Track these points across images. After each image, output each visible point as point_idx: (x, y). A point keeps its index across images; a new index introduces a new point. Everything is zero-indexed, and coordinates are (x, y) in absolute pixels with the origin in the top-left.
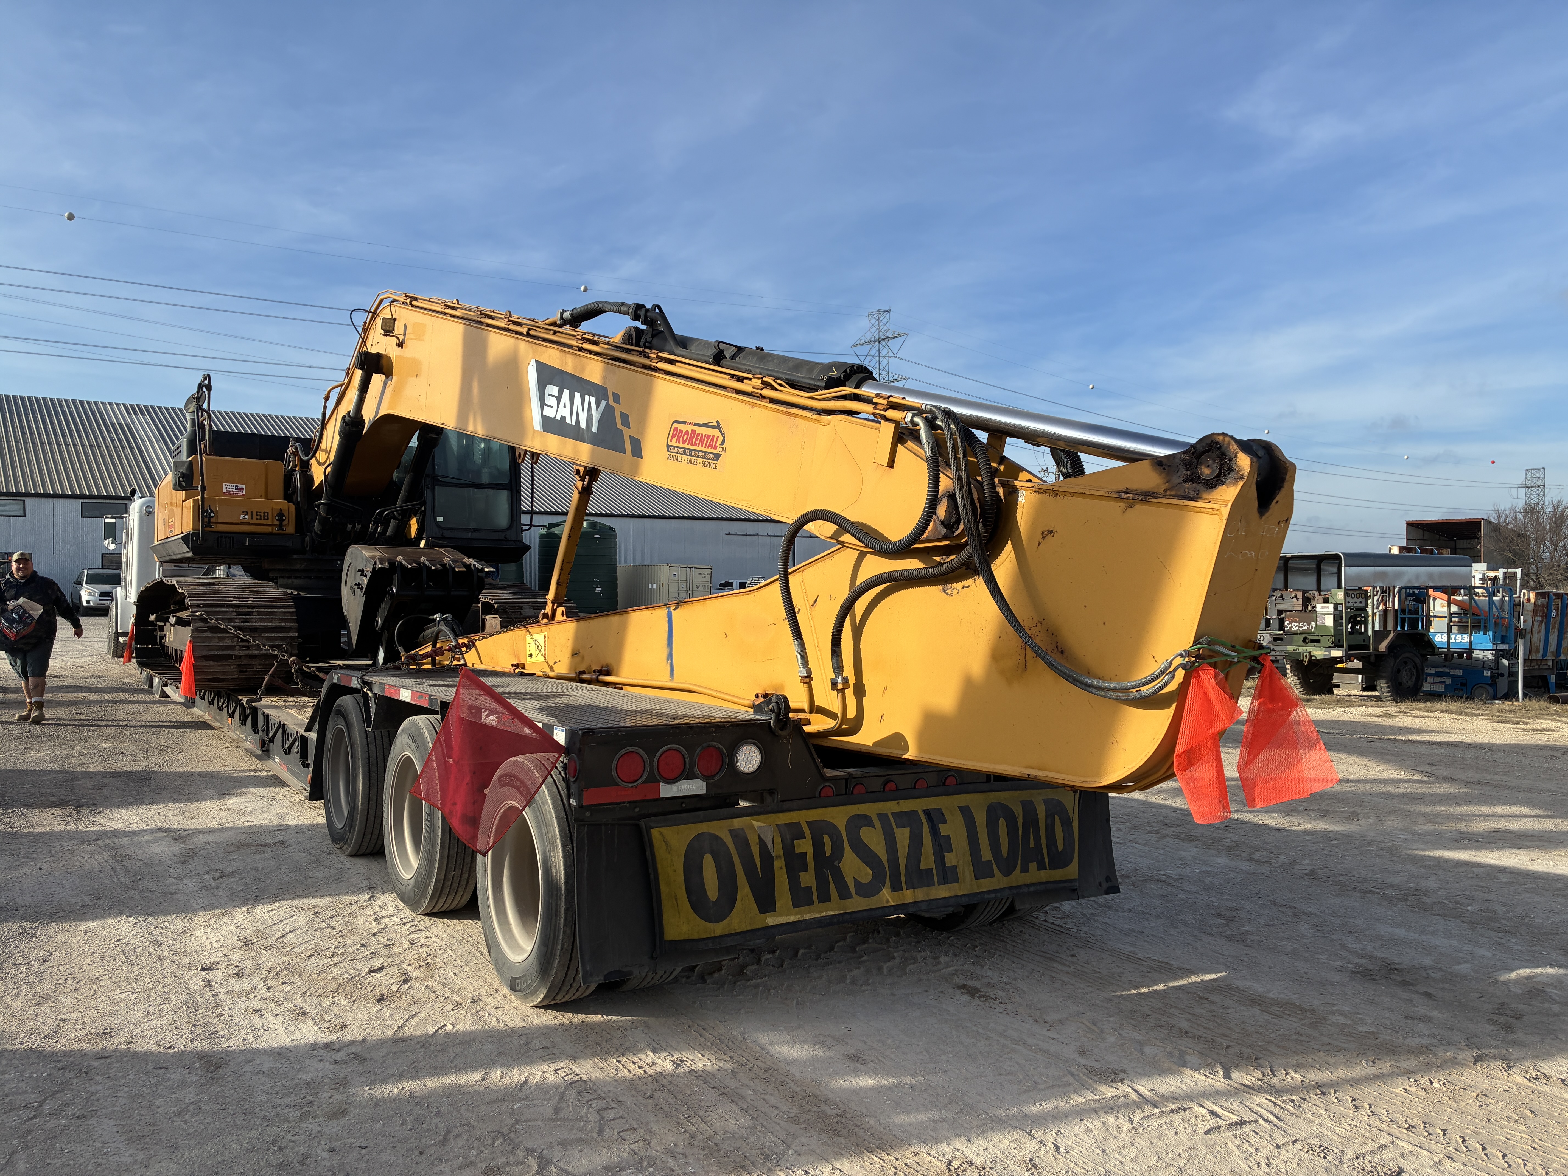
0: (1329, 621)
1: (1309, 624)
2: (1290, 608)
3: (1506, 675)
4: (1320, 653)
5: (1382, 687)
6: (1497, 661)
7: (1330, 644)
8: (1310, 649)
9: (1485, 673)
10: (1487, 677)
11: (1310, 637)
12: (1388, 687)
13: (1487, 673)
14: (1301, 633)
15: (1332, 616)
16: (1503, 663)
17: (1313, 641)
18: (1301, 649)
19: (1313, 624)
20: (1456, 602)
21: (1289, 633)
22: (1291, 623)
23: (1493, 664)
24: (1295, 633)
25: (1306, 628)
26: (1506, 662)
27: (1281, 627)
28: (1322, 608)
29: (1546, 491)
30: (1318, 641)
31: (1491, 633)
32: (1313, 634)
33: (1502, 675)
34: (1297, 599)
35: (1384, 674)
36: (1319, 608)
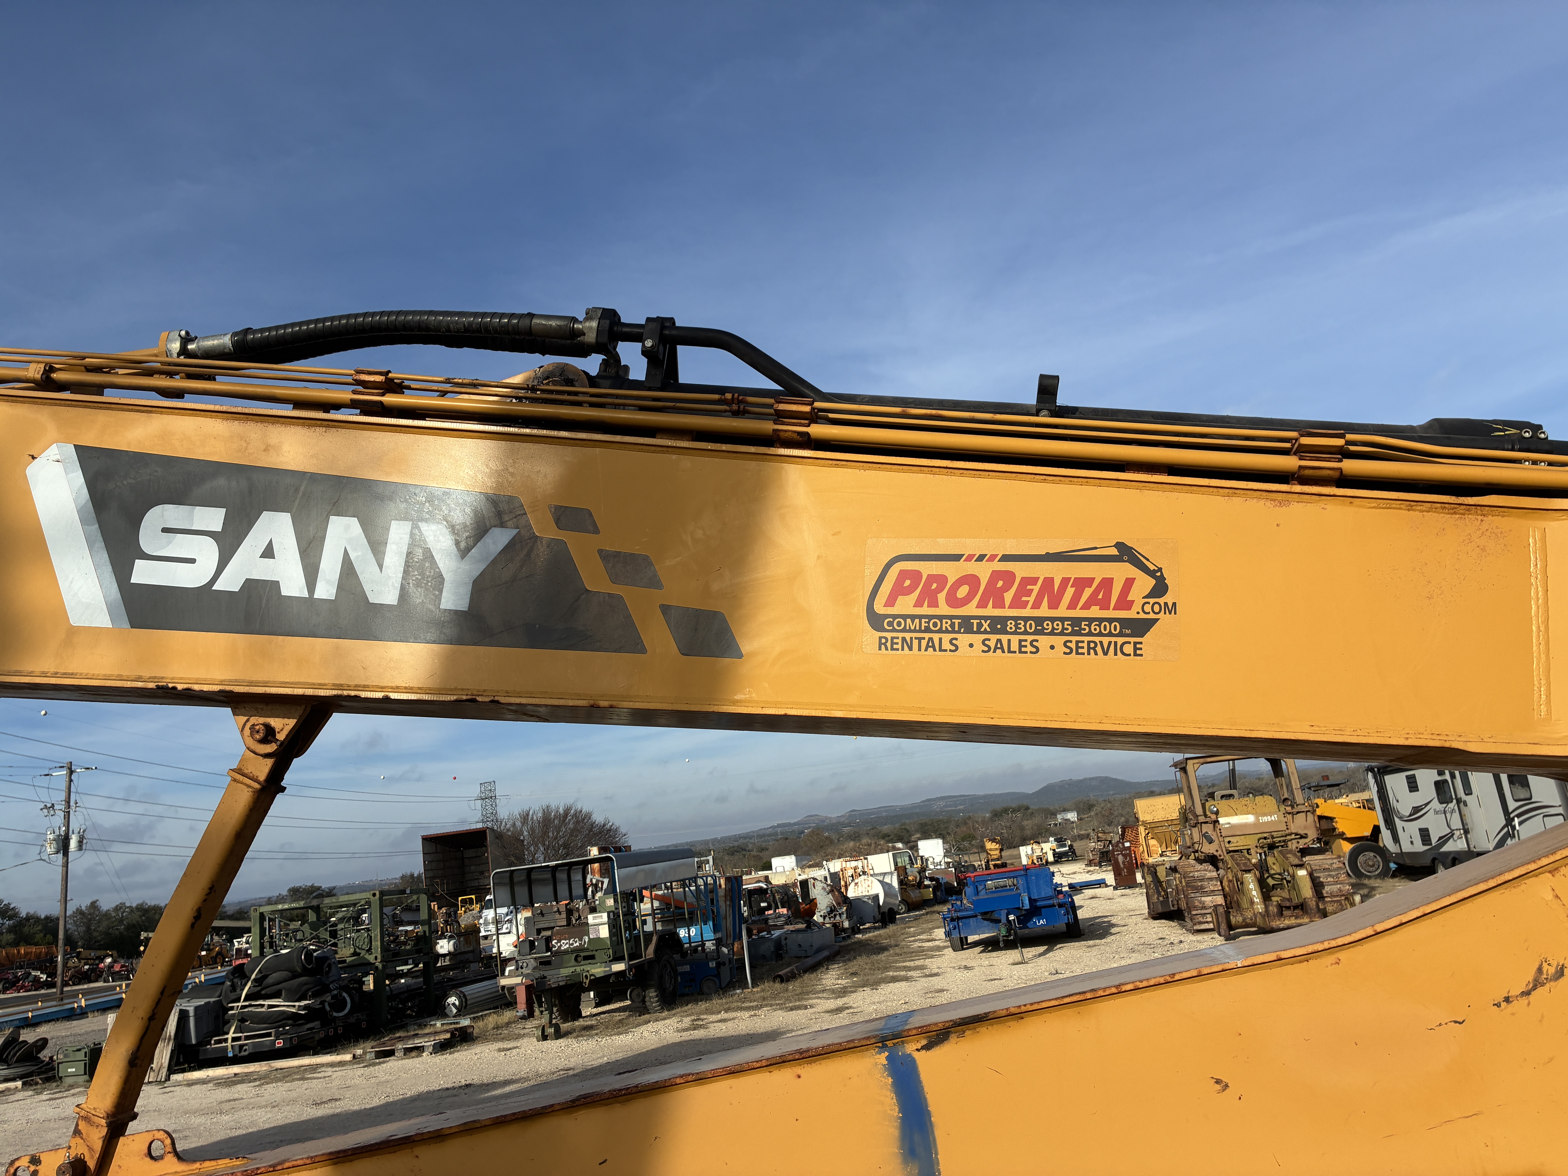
0: (604, 932)
1: (581, 940)
2: (552, 925)
3: (727, 963)
4: (599, 970)
5: (651, 998)
6: (718, 950)
7: (606, 958)
8: (587, 968)
9: (711, 965)
10: (712, 968)
11: (582, 954)
12: (657, 996)
13: (712, 964)
14: (574, 950)
15: (607, 926)
16: (722, 951)
17: (586, 958)
18: (578, 969)
19: (586, 939)
20: (657, 898)
21: (559, 953)
22: (559, 941)
23: (715, 954)
24: (566, 952)
25: (577, 944)
26: (725, 950)
27: (548, 949)
28: (594, 918)
29: (498, 801)
30: (592, 957)
31: (711, 923)
32: (587, 950)
33: (724, 964)
34: (560, 913)
35: (652, 983)
36: (591, 919)
